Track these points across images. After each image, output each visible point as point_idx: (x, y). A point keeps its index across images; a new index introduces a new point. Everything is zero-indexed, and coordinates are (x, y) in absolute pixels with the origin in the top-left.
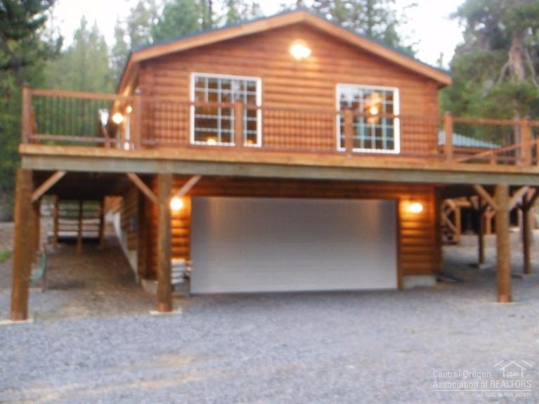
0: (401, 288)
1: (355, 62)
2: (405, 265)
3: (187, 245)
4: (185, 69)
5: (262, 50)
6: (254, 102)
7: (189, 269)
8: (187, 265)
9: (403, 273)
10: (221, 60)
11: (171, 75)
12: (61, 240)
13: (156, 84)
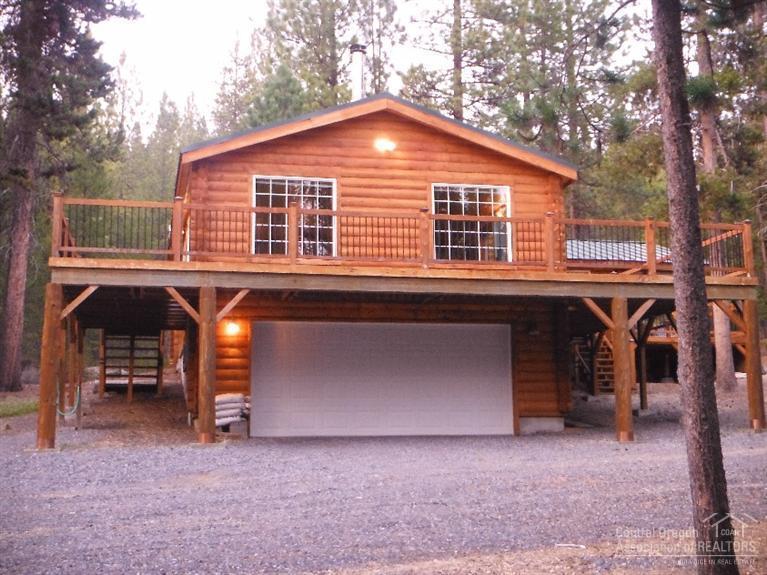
0: (518, 433)
1: (455, 156)
2: (523, 405)
3: (247, 378)
4: (245, 170)
5: (339, 146)
6: (330, 207)
7: (247, 405)
8: (246, 401)
9: (521, 415)
10: (288, 158)
11: (228, 178)
12: (109, 388)
13: (210, 189)
